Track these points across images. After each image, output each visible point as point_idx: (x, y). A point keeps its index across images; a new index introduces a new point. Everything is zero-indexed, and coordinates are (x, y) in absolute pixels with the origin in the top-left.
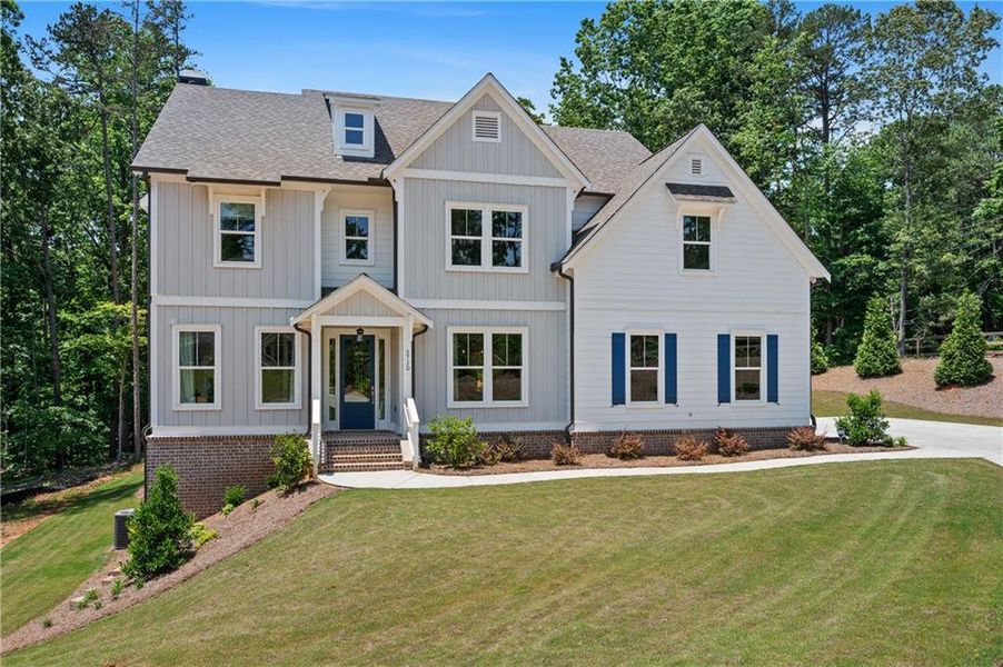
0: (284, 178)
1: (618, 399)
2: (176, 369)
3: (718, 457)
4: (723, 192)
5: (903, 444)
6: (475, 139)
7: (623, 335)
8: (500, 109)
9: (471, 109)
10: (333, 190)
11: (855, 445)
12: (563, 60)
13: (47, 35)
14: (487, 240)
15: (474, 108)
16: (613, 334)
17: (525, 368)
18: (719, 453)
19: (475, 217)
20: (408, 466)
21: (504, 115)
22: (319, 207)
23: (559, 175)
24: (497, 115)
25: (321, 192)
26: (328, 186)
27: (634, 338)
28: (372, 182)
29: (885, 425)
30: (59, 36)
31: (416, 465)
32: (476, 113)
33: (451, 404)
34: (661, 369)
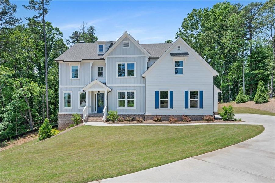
0: (83, 60)
1: (157, 107)
2: (64, 100)
3: (183, 122)
4: (187, 54)
5: (240, 121)
6: (123, 47)
7: (158, 92)
8: (129, 40)
9: (122, 40)
10: (94, 62)
11: (224, 120)
12: (179, 29)
13: (69, 38)
14: (126, 71)
15: (124, 40)
16: (156, 91)
17: (135, 100)
18: (183, 121)
19: (124, 65)
20: (103, 121)
21: (130, 41)
22: (91, 66)
23: (144, 54)
24: (129, 41)
25: (91, 62)
26: (93, 61)
27: (161, 92)
28: (101, 59)
29: (233, 115)
30: (72, 38)
31: (104, 121)
32: (124, 41)
33: (118, 108)
34: (169, 100)
